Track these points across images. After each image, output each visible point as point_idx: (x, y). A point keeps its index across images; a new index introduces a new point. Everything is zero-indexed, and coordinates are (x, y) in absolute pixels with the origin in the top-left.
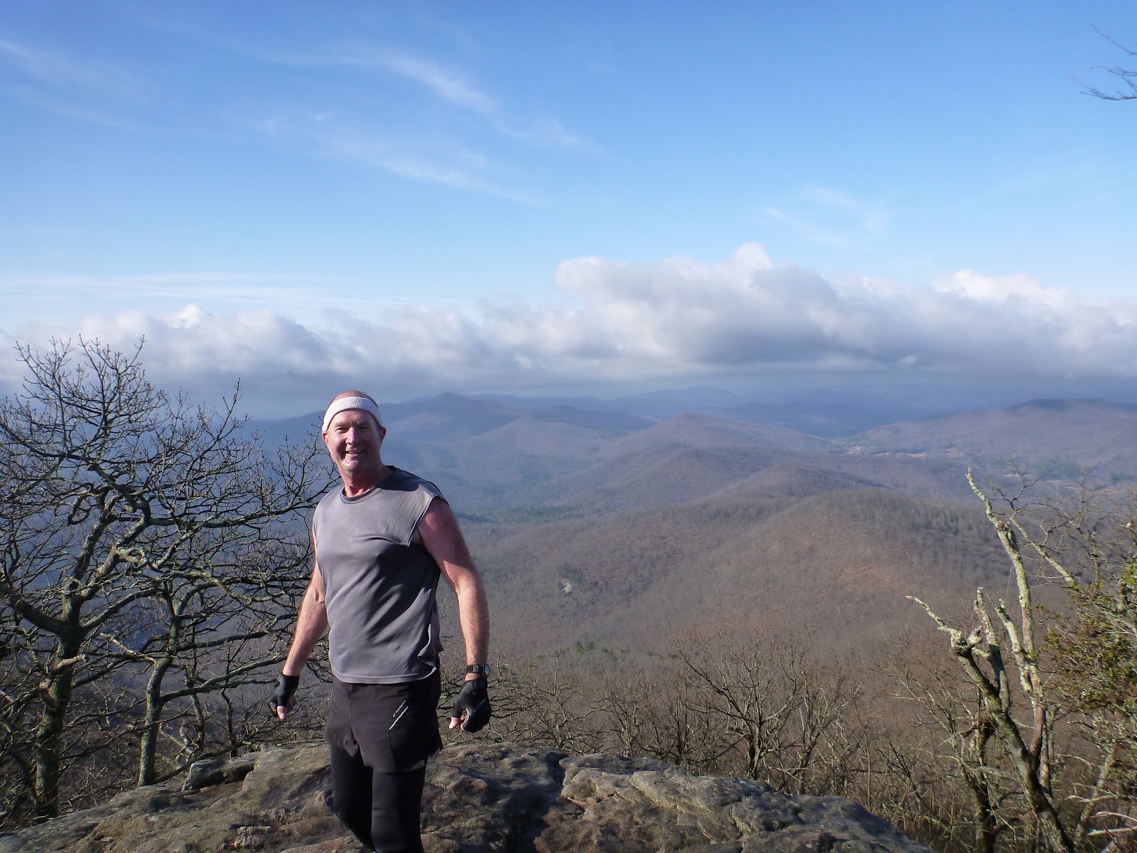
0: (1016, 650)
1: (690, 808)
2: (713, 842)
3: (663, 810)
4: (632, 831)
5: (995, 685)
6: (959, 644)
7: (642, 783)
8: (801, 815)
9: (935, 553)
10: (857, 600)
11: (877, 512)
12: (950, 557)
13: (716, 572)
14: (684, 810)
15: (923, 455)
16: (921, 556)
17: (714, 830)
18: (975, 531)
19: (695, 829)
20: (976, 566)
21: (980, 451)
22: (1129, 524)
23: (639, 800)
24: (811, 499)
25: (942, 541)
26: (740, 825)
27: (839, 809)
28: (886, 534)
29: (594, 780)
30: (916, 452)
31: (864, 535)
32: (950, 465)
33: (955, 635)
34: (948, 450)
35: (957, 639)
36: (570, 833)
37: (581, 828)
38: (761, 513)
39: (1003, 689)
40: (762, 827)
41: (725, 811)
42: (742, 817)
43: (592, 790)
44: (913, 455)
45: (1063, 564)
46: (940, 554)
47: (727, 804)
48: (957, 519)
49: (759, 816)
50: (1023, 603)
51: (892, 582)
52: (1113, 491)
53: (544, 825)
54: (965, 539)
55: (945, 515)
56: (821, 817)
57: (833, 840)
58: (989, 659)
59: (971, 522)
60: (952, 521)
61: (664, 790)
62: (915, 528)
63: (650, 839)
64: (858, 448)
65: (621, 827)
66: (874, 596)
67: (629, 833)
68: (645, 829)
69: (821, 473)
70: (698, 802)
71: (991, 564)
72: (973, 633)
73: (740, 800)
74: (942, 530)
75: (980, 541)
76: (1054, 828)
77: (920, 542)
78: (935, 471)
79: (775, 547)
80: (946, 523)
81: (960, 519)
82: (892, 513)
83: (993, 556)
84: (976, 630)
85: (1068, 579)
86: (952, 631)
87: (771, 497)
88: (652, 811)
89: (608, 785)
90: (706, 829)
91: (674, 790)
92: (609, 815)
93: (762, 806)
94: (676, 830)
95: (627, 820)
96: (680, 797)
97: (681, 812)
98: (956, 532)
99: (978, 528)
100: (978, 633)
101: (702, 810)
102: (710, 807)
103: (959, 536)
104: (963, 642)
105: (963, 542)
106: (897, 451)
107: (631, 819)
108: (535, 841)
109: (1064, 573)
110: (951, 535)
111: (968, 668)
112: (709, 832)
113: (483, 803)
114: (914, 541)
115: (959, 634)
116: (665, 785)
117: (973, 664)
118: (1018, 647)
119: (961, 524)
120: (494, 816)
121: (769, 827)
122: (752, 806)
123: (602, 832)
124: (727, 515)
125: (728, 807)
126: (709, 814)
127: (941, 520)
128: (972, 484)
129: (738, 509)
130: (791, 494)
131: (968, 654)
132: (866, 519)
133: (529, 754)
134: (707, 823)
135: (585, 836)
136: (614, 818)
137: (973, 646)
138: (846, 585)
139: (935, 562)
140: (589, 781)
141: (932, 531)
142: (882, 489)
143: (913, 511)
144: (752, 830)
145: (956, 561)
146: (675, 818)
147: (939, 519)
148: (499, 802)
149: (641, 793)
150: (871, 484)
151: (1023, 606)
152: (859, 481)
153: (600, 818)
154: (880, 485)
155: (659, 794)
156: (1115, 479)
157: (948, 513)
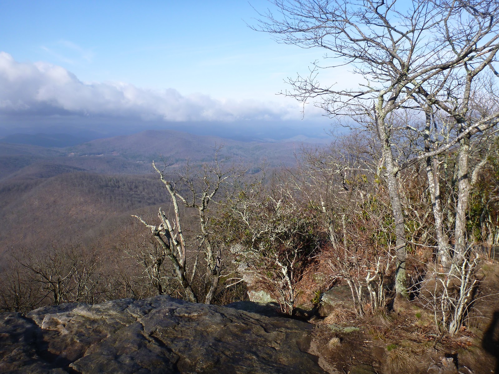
0: (171, 230)
1: (110, 315)
2: (127, 325)
3: (97, 320)
4: (90, 332)
5: (169, 245)
6: (155, 231)
7: (82, 312)
8: (152, 305)
9: (111, 197)
10: (78, 221)
11: (84, 182)
12: (117, 197)
13: (6, 218)
14: (107, 317)
15: (102, 155)
16: (105, 199)
17: (125, 321)
18: (126, 186)
19: (117, 323)
20: (128, 200)
21: (126, 152)
22: (205, 178)
23: (84, 319)
24: (53, 178)
25: (113, 192)
26: (134, 315)
27: (165, 299)
28: (89, 191)
29: (55, 318)
30: (99, 154)
31: (79, 192)
32: (114, 159)
33: (153, 228)
34: (112, 153)
35: (154, 229)
36: (62, 342)
37: (66, 338)
38: (27, 187)
39: (171, 245)
40: (143, 314)
41: (126, 312)
42: (134, 312)
43: (57, 322)
44: (98, 155)
45: (182, 196)
46: (113, 197)
47: (124, 309)
48: (119, 182)
49: (140, 310)
50: (176, 211)
51: (93, 211)
52: (176, 166)
53: (47, 343)
54: (122, 190)
55: (114, 180)
56: (160, 304)
57: (173, 310)
58: (165, 235)
59: (125, 182)
60: (117, 183)
61: (94, 312)
62: (101, 187)
63: (100, 332)
64: (73, 154)
65: (84, 332)
66: (85, 219)
67: (89, 333)
68: (95, 329)
69: (57, 166)
70: (112, 312)
71: (133, 199)
72: (160, 225)
73: (128, 307)
74: (113, 187)
75: (128, 190)
76: (191, 292)
77: (104, 193)
78: (108, 162)
79: (36, 203)
80: (114, 184)
81: (120, 182)
82: (91, 182)
83: (134, 196)
84: (161, 224)
85: (184, 201)
86: (152, 226)
87: (32, 179)
88: (94, 321)
89: (64, 318)
90: (122, 321)
91: (98, 310)
92: (75, 329)
93: (138, 306)
94: (109, 325)
95: (85, 329)
96: (103, 313)
97: (106, 318)
98: (119, 187)
99: (127, 184)
100: (162, 226)
101: (115, 315)
102: (118, 312)
103: (120, 189)
104: (156, 230)
105: (122, 191)
106: (90, 154)
107: (86, 327)
108: (49, 350)
109: (182, 198)
110: (117, 189)
111: (159, 240)
112: (124, 322)
113: (13, 343)
114: (101, 193)
115: (155, 227)
116: (93, 310)
117: (161, 238)
118: (171, 229)
119: (121, 183)
120: (24, 346)
121: (145, 313)
122: (135, 307)
123: (78, 336)
124: (9, 190)
125: (125, 310)
126: (119, 315)
127: (112, 183)
128: (155, 167)
129: (15, 187)
130: (42, 177)
131: (158, 235)
132: (79, 185)
133: (9, 317)
134: (120, 319)
135: (71, 341)
136: (78, 330)
137: (160, 231)
138: (73, 216)
139: (111, 201)
140: (53, 319)
141: (109, 188)
142: (86, 171)
143: (100, 180)
144: (140, 316)
145: (119, 199)
146: (105, 321)
147: (111, 183)
148: (20, 340)
149: (83, 317)
150: (80, 169)
151: (176, 213)
152: (75, 168)
153: (71, 332)
154: (84, 170)
155: (93, 314)
156: (177, 161)
157: (114, 179)
